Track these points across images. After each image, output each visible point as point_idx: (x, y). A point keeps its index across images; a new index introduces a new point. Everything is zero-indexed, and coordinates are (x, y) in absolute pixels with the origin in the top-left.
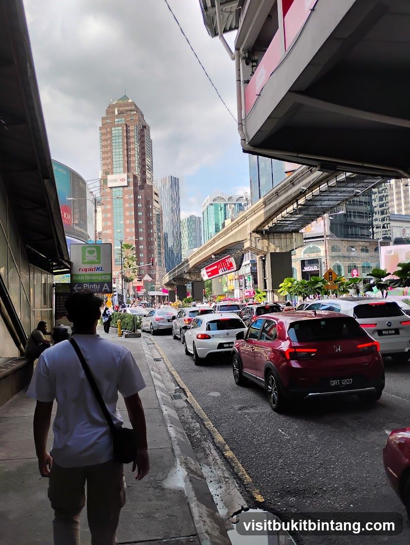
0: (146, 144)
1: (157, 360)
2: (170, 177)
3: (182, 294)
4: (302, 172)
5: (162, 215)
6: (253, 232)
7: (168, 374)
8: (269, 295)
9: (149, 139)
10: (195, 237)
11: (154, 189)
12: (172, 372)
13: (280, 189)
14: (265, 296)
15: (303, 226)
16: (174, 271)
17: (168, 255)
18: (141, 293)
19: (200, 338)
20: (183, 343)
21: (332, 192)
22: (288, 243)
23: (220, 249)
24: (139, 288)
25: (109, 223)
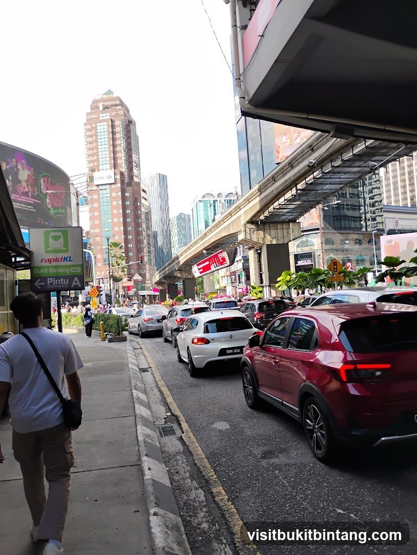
0: (132, 139)
1: (144, 370)
2: (158, 175)
3: (173, 293)
4: (302, 152)
5: (151, 212)
6: (248, 222)
7: (156, 390)
8: (266, 290)
9: (135, 134)
10: (185, 236)
11: (142, 186)
12: (162, 389)
13: (276, 173)
14: (261, 292)
15: (301, 214)
16: (165, 268)
17: (158, 254)
18: (131, 293)
19: (195, 343)
20: (175, 347)
21: (335, 173)
22: (285, 234)
23: (212, 244)
24: (129, 288)
25: (97, 222)
